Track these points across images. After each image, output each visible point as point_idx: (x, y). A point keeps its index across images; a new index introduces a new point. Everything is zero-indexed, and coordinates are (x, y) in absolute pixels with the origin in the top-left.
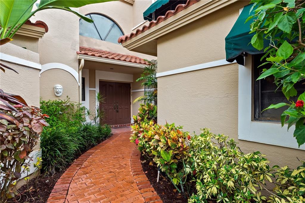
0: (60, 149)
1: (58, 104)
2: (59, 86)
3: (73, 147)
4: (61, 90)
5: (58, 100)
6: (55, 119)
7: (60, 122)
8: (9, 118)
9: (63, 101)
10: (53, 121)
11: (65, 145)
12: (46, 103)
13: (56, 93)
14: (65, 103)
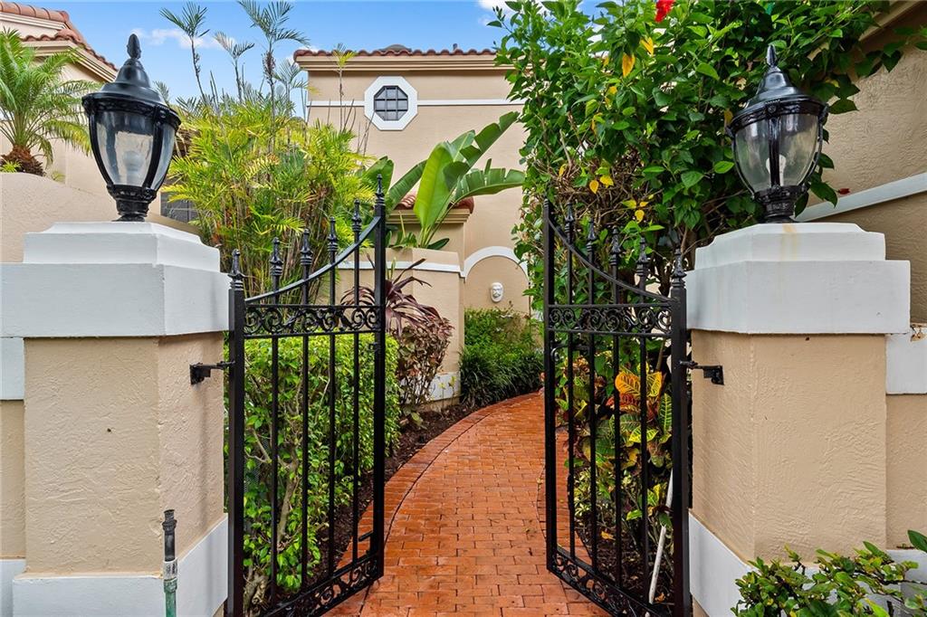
0: (479, 375)
1: (494, 315)
2: (497, 286)
3: (502, 380)
4: (501, 293)
5: (494, 309)
6: (488, 339)
7: (494, 343)
8: (424, 327)
9: (502, 310)
10: (486, 341)
11: (487, 371)
12: (478, 314)
13: (492, 298)
14: (504, 313)
